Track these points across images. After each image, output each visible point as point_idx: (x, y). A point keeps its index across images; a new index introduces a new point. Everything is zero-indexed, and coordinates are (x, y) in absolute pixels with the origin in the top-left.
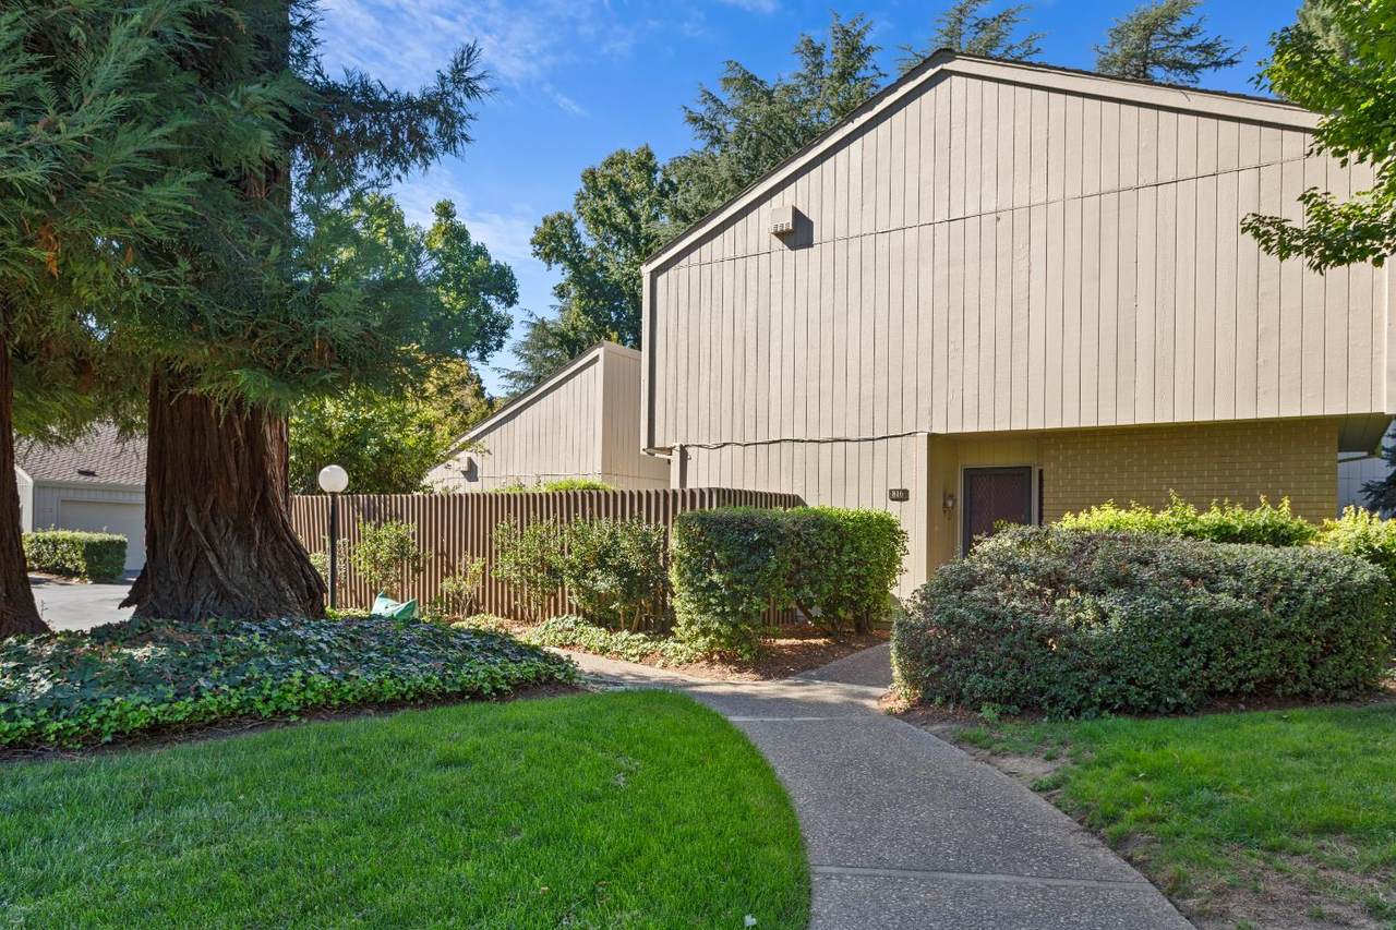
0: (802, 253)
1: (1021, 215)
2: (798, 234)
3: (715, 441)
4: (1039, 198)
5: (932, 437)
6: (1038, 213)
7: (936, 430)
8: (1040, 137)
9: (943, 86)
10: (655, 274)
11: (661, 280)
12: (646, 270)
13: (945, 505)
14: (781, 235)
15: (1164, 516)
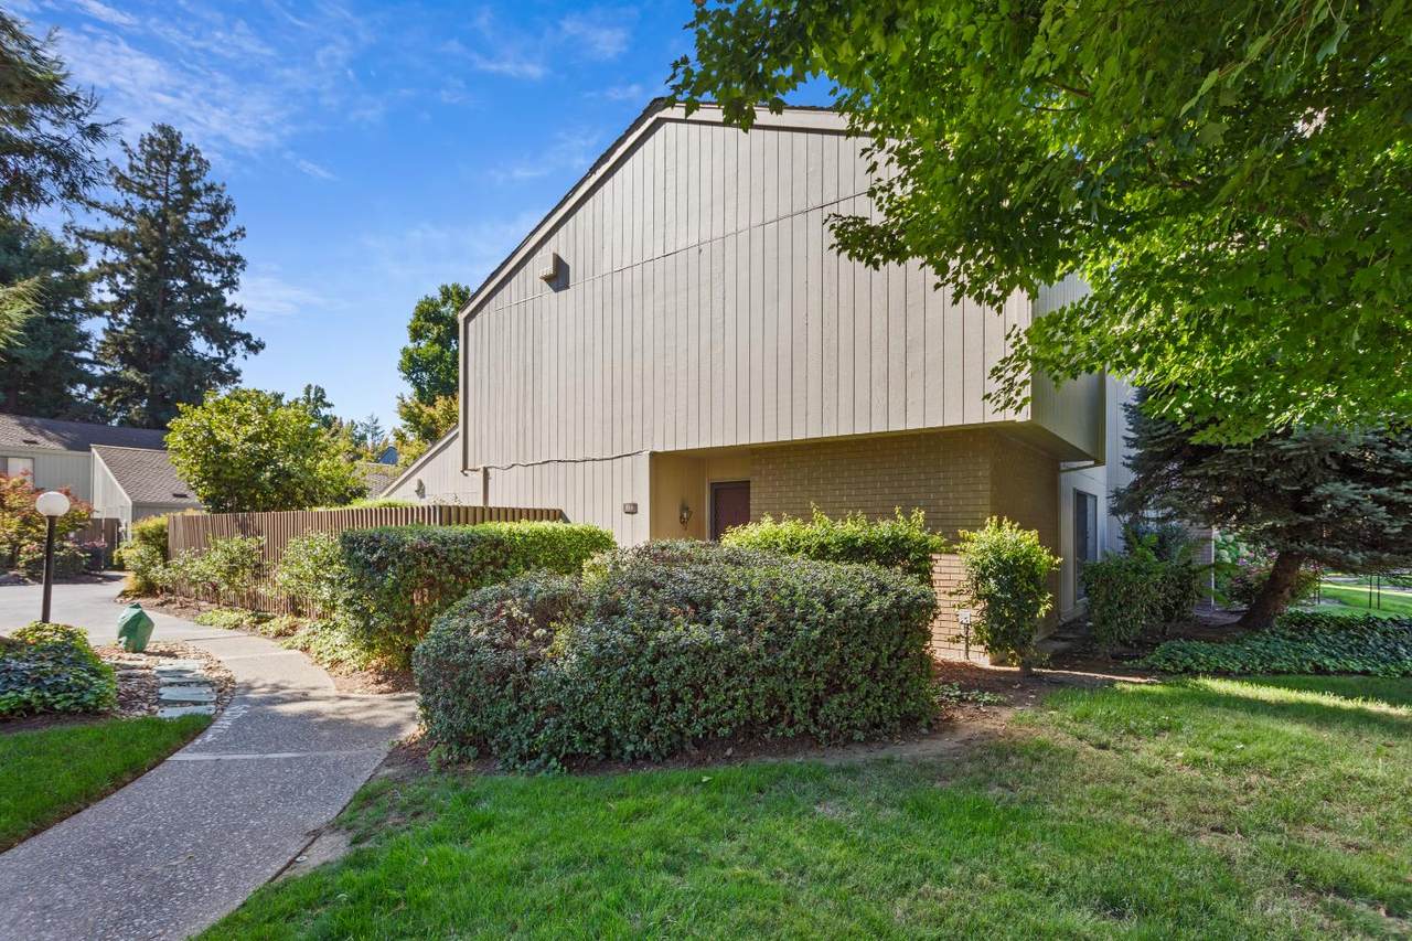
0: (562, 293)
1: (717, 245)
2: (559, 277)
3: (506, 465)
4: (731, 229)
5: (653, 455)
6: (730, 241)
7: (656, 449)
8: (731, 171)
9: (660, 133)
10: (467, 320)
11: (471, 325)
12: (461, 317)
13: (681, 517)
14: (548, 279)
15: (808, 529)
